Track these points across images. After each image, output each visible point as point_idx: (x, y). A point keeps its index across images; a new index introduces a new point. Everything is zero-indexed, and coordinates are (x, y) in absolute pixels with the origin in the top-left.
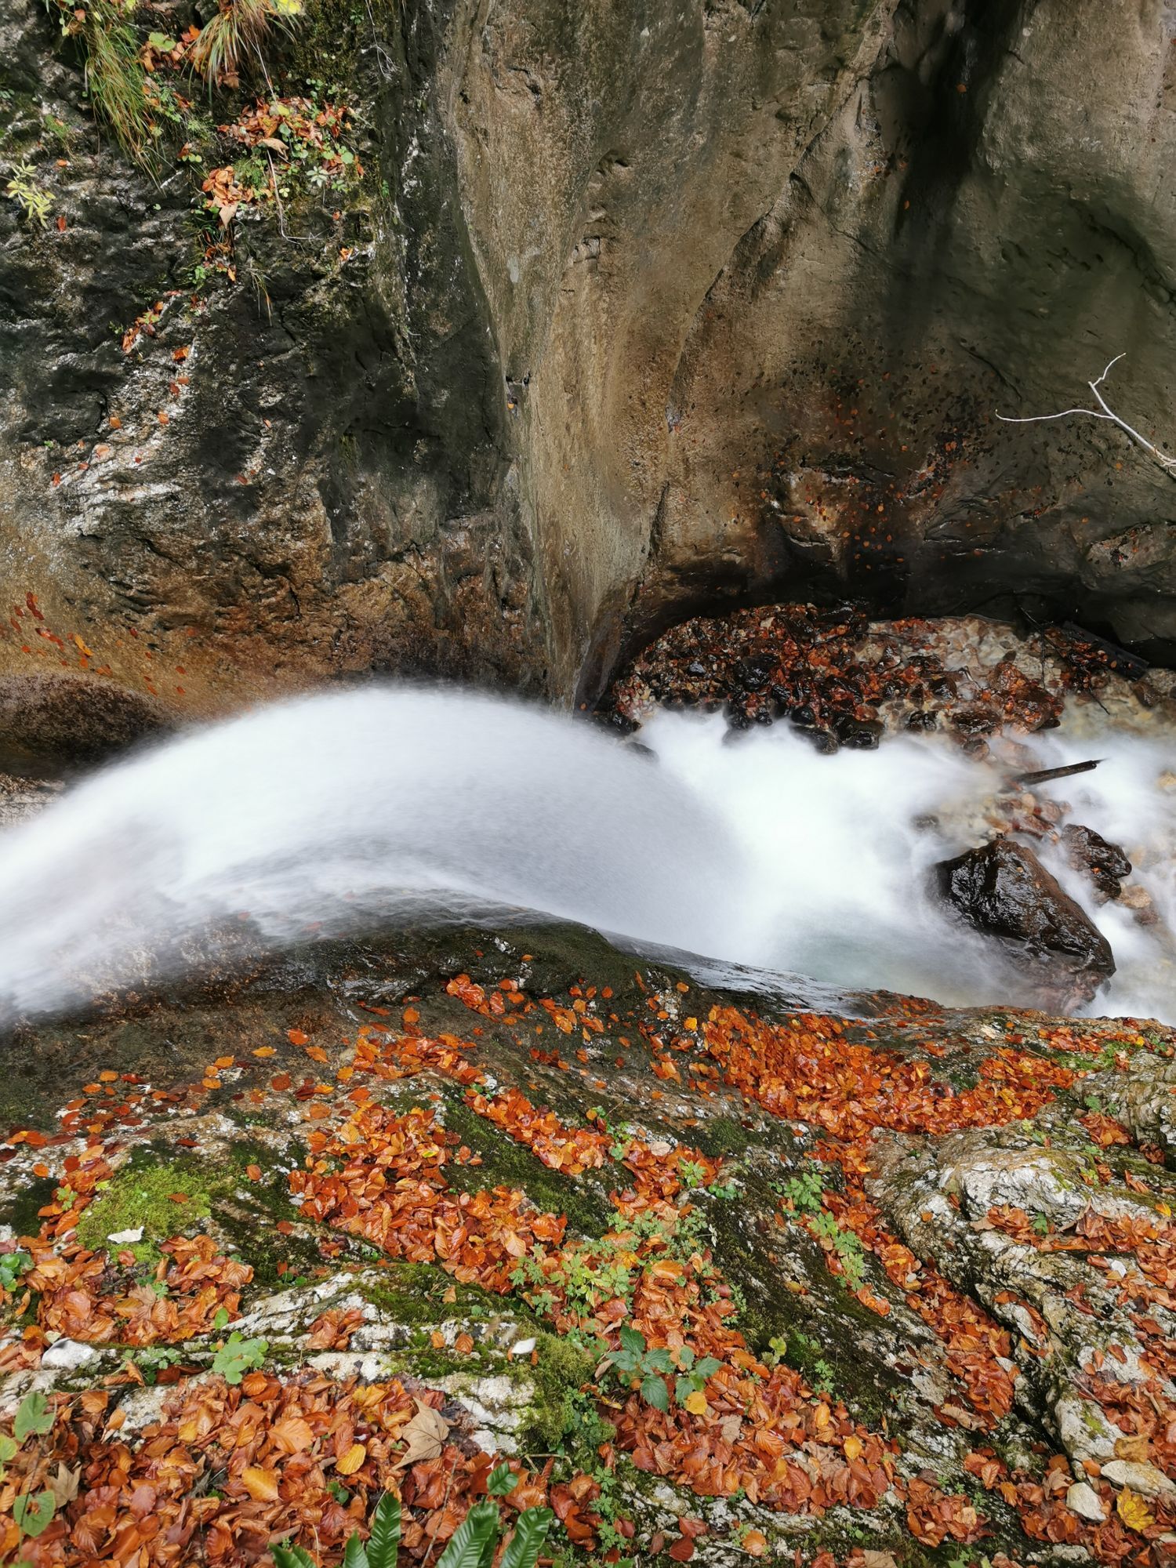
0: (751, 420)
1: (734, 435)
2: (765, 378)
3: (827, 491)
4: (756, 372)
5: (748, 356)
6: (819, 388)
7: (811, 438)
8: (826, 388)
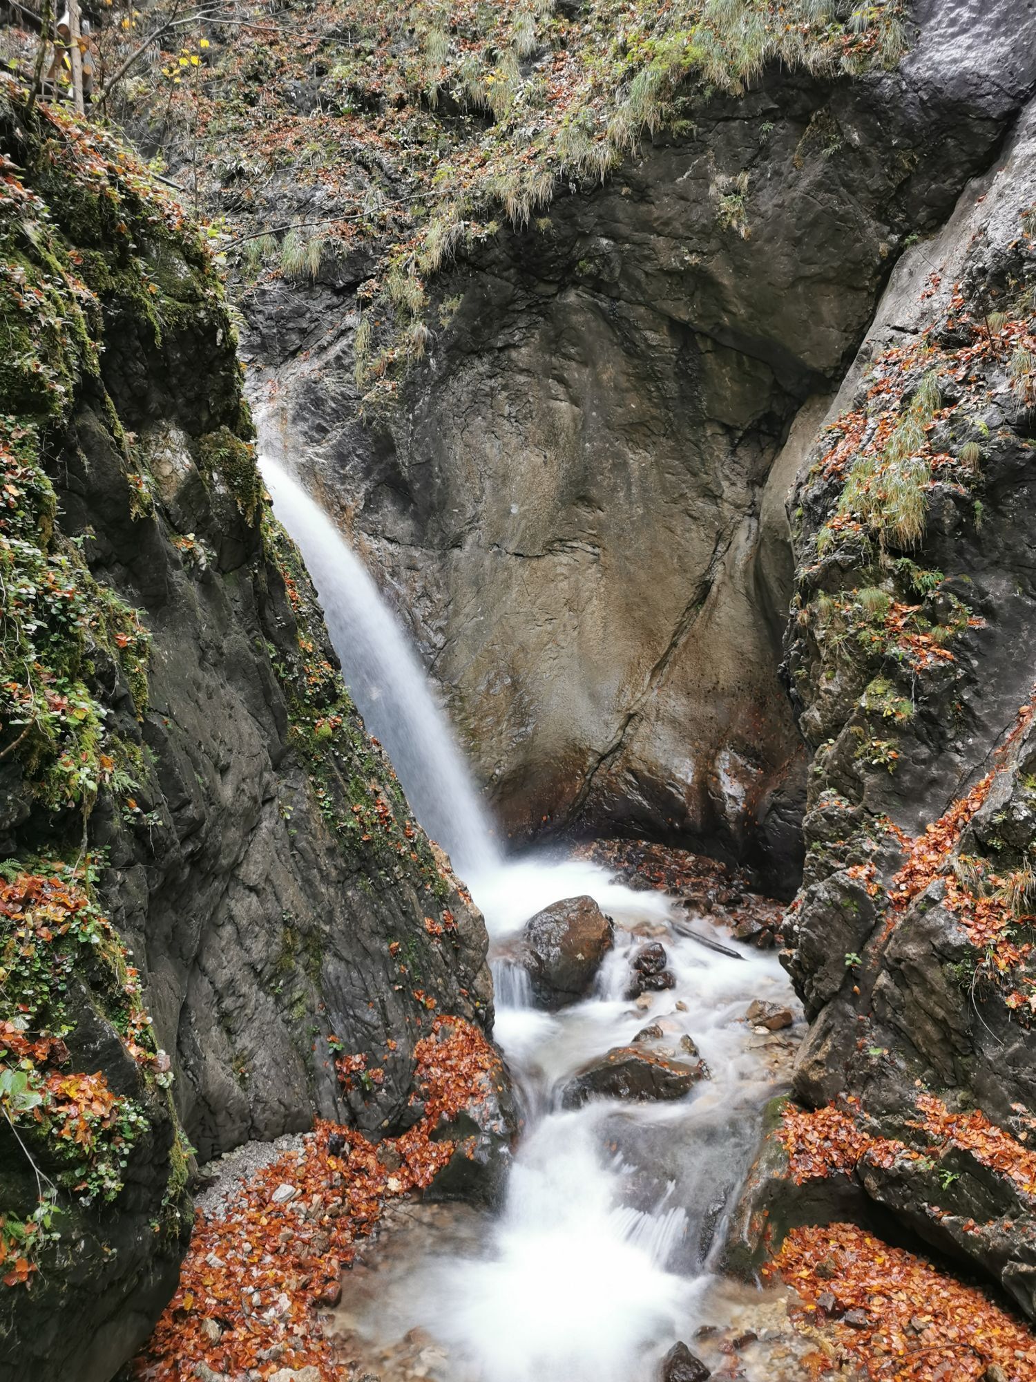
0: (710, 710)
1: (698, 715)
2: (720, 686)
3: (742, 772)
4: (714, 678)
5: (709, 665)
6: (749, 701)
7: (737, 730)
8: (752, 701)
